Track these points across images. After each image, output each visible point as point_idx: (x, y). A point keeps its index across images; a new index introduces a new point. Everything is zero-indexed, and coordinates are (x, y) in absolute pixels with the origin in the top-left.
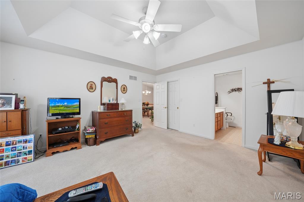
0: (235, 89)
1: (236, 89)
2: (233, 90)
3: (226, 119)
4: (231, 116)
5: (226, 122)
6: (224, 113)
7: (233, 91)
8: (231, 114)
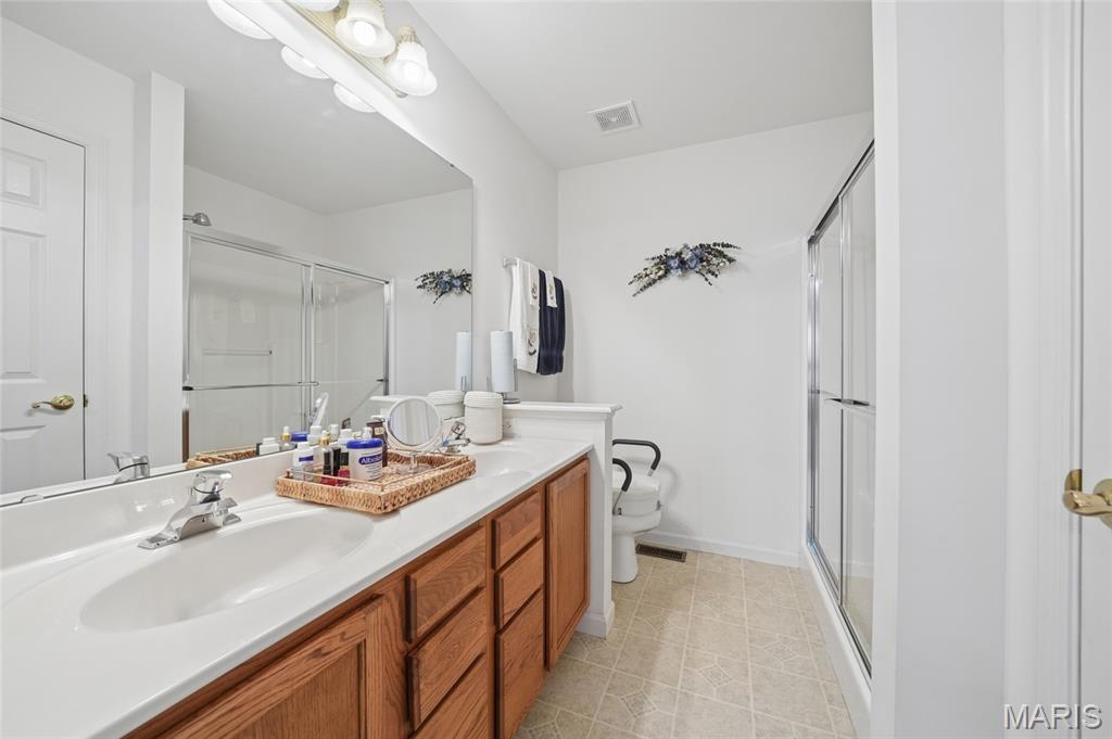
0: (679, 254)
1: (687, 256)
2: (670, 264)
3: (617, 511)
4: (654, 466)
5: (615, 535)
6: (602, 458)
7: (667, 272)
8: (653, 455)
